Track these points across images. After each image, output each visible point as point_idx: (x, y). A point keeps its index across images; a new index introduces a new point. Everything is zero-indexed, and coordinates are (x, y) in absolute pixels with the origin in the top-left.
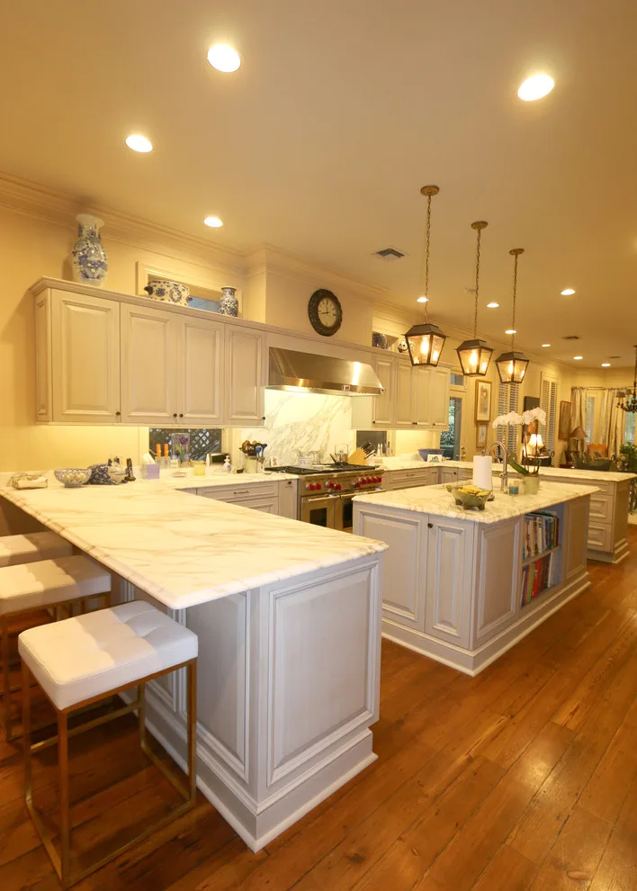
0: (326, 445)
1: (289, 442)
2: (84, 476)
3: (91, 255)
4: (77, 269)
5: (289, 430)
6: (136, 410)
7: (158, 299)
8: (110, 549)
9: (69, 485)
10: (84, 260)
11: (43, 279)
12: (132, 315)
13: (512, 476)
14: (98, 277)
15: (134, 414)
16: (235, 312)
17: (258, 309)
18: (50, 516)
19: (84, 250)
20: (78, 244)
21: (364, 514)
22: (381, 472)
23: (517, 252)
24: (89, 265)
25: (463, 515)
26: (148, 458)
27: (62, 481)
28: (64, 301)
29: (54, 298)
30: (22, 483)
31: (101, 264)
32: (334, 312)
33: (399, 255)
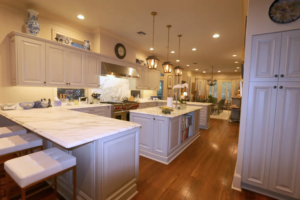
0: (121, 95)
1: (108, 94)
2: (31, 105)
3: (34, 24)
4: (28, 29)
5: (108, 90)
6: (53, 81)
7: (60, 42)
8: (42, 129)
9: (25, 108)
10: (30, 26)
11: (13, 31)
12: (50, 47)
13: (179, 104)
14: (37, 33)
15: (51, 83)
16: (89, 49)
17: (97, 48)
18: (17, 119)
19: (31, 22)
20: (29, 20)
21: (133, 116)
22: (139, 103)
23: (180, 36)
24: (33, 28)
25: (164, 115)
26: (57, 99)
27: (22, 107)
28: (22, 40)
29: (18, 39)
30: (5, 108)
31: (38, 28)
32: (123, 51)
33: (144, 34)
